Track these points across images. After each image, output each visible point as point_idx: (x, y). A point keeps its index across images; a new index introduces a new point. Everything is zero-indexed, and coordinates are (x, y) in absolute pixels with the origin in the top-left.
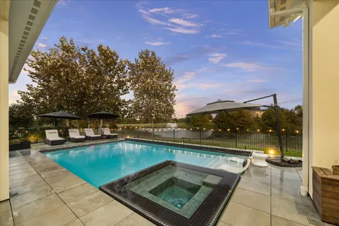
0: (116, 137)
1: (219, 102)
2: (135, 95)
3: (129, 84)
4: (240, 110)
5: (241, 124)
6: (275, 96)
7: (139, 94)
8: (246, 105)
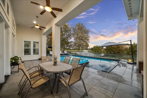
0: (69, 54)
1: (109, 43)
2: (74, 39)
3: (72, 36)
4: (118, 45)
5: (118, 51)
6: (131, 41)
7: (76, 39)
8: (119, 44)
